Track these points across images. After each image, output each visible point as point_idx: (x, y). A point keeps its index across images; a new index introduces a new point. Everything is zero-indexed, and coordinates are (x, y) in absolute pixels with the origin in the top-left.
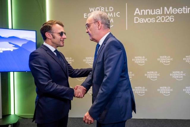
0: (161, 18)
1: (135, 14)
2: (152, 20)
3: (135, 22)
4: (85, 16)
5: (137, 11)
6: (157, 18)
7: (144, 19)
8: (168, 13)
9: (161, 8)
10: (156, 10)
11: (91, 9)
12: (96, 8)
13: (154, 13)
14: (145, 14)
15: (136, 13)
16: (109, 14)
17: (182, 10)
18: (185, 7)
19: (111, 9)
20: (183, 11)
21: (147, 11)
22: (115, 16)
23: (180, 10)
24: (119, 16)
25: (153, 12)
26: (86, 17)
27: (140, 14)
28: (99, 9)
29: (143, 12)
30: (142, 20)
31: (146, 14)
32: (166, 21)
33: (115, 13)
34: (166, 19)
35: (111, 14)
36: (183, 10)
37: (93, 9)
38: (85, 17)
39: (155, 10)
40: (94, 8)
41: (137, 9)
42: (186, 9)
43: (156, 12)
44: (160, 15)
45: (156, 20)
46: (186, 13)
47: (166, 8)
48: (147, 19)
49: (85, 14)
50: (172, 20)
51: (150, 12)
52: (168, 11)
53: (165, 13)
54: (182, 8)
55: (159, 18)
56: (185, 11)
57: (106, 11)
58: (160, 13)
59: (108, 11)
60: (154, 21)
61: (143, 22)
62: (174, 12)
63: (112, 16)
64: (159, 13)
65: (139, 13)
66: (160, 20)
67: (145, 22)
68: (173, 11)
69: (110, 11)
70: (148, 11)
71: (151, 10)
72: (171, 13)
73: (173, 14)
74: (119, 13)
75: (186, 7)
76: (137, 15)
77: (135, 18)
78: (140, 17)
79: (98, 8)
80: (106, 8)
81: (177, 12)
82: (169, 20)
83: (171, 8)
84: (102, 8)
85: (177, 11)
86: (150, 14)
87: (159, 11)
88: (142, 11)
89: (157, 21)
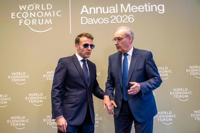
0: (116, 18)
1: (81, 13)
2: (104, 21)
3: (82, 24)
4: (12, 15)
5: (84, 9)
6: (111, 17)
7: (94, 19)
8: (126, 11)
9: (116, 5)
10: (110, 8)
11: (21, 7)
12: (28, 6)
13: (108, 12)
14: (95, 13)
15: (83, 11)
16: (46, 13)
17: (143, 8)
18: (147, 4)
19: (49, 6)
20: (145, 9)
21: (97, 8)
22: (54, 16)
23: (141, 7)
24: (60, 16)
25: (106, 11)
26: (14, 18)
27: (88, 13)
28: (33, 6)
29: (92, 10)
30: (91, 20)
31: (97, 13)
32: (124, 22)
33: (54, 12)
34: (123, 19)
35: (50, 13)
36: (145, 7)
37: (24, 7)
38: (12, 18)
39: (108, 8)
40: (26, 6)
41: (84, 7)
42: (149, 6)
43: (110, 10)
44: (116, 14)
45: (110, 20)
46: (150, 11)
47: (122, 5)
48: (98, 20)
49: (12, 13)
50: (131, 20)
51: (102, 10)
52: (126, 9)
53: (122, 12)
54: (144, 5)
55: (113, 17)
56: (148, 9)
57: (42, 9)
58: (116, 11)
59: (45, 9)
60: (107, 22)
61: (92, 23)
62: (134, 10)
63: (51, 16)
64: (114, 12)
65: (87, 11)
66: (115, 21)
67: (96, 23)
68: (132, 9)
69: (48, 9)
70: (99, 10)
71: (103, 8)
72: (130, 11)
73: (132, 13)
74: (60, 11)
75: (149, 4)
76: (85, 14)
77: (82, 18)
78: (89, 16)
79: (31, 5)
80: (42, 5)
81: (138, 10)
82: (127, 20)
83: (129, 5)
84: (36, 5)
85: (137, 8)
86: (101, 13)
87: (114, 9)
88: (90, 9)
89: (112, 22)
